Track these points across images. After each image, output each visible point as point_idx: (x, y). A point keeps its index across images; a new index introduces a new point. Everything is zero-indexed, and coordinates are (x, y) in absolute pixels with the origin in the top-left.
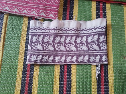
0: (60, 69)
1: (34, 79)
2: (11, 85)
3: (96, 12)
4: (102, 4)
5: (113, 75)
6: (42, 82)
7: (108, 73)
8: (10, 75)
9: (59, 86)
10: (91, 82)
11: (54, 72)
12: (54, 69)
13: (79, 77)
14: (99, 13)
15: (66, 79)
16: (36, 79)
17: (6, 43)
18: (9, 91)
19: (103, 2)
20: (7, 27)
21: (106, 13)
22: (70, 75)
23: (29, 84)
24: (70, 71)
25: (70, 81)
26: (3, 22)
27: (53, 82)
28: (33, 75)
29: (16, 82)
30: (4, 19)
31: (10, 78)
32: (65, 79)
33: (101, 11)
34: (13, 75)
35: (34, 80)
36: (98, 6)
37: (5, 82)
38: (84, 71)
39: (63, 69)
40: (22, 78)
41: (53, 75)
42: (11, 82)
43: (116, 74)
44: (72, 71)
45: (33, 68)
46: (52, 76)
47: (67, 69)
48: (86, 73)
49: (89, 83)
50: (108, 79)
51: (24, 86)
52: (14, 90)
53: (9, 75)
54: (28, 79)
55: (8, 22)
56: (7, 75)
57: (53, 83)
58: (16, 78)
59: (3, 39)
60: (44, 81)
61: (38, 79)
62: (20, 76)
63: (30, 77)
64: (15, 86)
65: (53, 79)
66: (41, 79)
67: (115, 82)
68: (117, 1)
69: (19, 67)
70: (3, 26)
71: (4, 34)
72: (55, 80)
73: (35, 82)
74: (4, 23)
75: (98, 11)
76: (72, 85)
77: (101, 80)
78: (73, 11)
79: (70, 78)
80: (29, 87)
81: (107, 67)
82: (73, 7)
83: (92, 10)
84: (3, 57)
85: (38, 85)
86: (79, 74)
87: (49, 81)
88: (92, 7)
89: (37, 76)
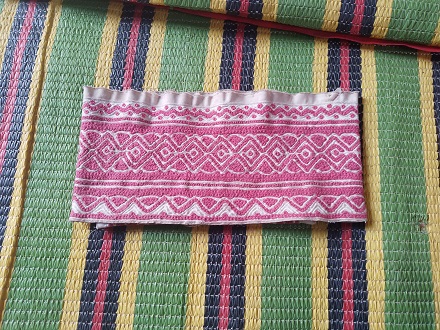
0: (208, 262)
1: (121, 294)
2: (47, 313)
3: (327, 73)
4: (348, 50)
5: (383, 283)
6: (148, 305)
7: (365, 278)
8: (45, 280)
9: (203, 318)
10: (309, 306)
11: (187, 272)
12: (187, 261)
13: (269, 289)
14: (338, 76)
15: (228, 297)
16: (130, 293)
17: (35, 173)
19: (349, 42)
20: (38, 121)
21: (360, 77)
22: (242, 281)
23: (106, 309)
24: (242, 270)
25: (242, 303)
26: (25, 104)
27: (184, 305)
28: (118, 280)
29: (61, 303)
30: (30, 96)
31: (43, 290)
32: (223, 296)
33: (345, 73)
34: (55, 280)
35: (122, 298)
36: (334, 55)
37: (27, 302)
38: (288, 268)
39: (219, 262)
40: (83, 288)
41: (186, 282)
42: (46, 302)
43: (392, 282)
44: (248, 268)
45: (120, 258)
46: (182, 285)
47: (232, 262)
48: (295, 276)
49: (302, 311)
50: (366, 298)
51: (89, 318)
53: (40, 281)
54: (104, 292)
55: (41, 103)
56: (35, 280)
57: (183, 308)
58: (63, 291)
59: (24, 160)
60: (155, 300)
61: (134, 294)
62: (77, 282)
63: (109, 287)
64: (58, 318)
65: (184, 296)
66: (144, 294)
67: (389, 309)
68: (397, 42)
69: (73, 253)
70: (27, 117)
71: (29, 143)
72: (190, 300)
73: (125, 305)
74: (28, 109)
75: (333, 71)
76: (246, 318)
77: (342, 302)
78: (251, 73)
79: (242, 291)
80: (105, 319)
81: (364, 257)
82: (253, 57)
83: (315, 68)
84: (24, 220)
85: (136, 313)
86: (269, 278)
87: (171, 300)
88: (313, 59)
89: (131, 285)
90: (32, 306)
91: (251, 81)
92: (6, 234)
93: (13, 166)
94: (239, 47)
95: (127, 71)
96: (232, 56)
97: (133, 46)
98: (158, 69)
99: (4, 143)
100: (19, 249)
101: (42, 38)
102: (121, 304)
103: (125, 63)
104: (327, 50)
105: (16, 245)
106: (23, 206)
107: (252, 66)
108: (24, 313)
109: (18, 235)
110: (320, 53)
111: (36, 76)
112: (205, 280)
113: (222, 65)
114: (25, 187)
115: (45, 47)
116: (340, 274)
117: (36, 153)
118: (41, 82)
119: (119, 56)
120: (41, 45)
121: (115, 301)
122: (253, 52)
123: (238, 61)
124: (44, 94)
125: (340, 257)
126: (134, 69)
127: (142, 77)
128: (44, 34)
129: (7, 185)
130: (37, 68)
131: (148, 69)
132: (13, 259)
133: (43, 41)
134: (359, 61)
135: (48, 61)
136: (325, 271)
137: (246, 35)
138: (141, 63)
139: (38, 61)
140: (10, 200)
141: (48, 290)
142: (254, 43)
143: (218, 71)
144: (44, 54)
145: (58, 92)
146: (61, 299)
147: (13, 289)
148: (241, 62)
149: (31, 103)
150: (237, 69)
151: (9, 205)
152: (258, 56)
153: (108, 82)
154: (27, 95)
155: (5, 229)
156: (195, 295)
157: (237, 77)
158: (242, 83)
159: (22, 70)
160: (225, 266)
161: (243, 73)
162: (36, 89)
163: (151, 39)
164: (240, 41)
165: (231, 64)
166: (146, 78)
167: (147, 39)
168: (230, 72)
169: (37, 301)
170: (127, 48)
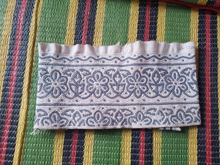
0: (132, 136)
1: (85, 152)
2: (45, 163)
3: (198, 29)
4: (210, 16)
6: (100, 159)
7: (218, 145)
8: (42, 145)
10: (187, 159)
11: (120, 141)
12: (121, 135)
13: (166, 150)
14: (204, 31)
15: (144, 155)
16: (90, 152)
17: (34, 85)
19: (211, 11)
20: (35, 55)
21: (216, 32)
22: (151, 146)
23: (77, 161)
25: (151, 158)
26: (27, 45)
27: (119, 158)
28: (83, 145)
30: (29, 40)
31: (42, 150)
32: (141, 155)
33: (208, 30)
34: (48, 145)
35: (86, 154)
36: (202, 19)
38: (176, 140)
39: (138, 136)
40: (64, 150)
41: (120, 147)
42: (44, 157)
44: (154, 139)
45: (84, 133)
46: (118, 148)
47: (146, 136)
48: (180, 144)
49: (183, 162)
53: (40, 145)
54: (75, 152)
55: (36, 45)
56: (37, 145)
57: (119, 161)
58: (52, 151)
59: (28, 78)
60: (103, 157)
61: (92, 153)
62: (60, 146)
63: (78, 149)
65: (119, 154)
66: (97, 153)
70: (28, 53)
71: (30, 68)
72: (123, 156)
73: (87, 158)
74: (28, 48)
75: (201, 28)
77: (205, 157)
78: (156, 28)
79: (151, 152)
81: (218, 134)
82: (156, 19)
83: (191, 26)
84: (29, 112)
85: (93, 163)
86: (166, 145)
87: (112, 156)
88: (190, 21)
89: (90, 147)
90: (36, 159)
91: (155, 33)
93: (22, 80)
94: (148, 12)
95: (84, 27)
96: (144, 18)
97: (87, 11)
98: (102, 25)
99: (16, 68)
100: (27, 128)
101: (35, 6)
102: (85, 158)
103: (83, 22)
104: (198, 16)
105: (25, 126)
106: (28, 104)
107: (156, 24)
108: (32, 162)
109: (26, 120)
110: (194, 17)
111: (32, 29)
112: (131, 146)
113: (138, 23)
114: (29, 93)
115: (37, 11)
116: (204, 142)
117: (34, 73)
118: (35, 32)
119: (80, 17)
120: (34, 10)
121: (82, 156)
122: (156, 15)
123: (148, 21)
124: (37, 39)
125: (204, 133)
126: (89, 25)
127: (93, 30)
128: (36, 4)
129: (18, 92)
131: (96, 25)
132: (24, 133)
133: (35, 8)
134: (216, 23)
135: (39, 19)
136: (196, 141)
137: (152, 6)
138: (92, 21)
139: (33, 19)
140: (21, 100)
141: (44, 151)
142: (157, 11)
143: (137, 27)
144: (36, 15)
145: (45, 38)
146: (52, 155)
147: (25, 150)
148: (149, 21)
149: (30, 44)
150: (147, 26)
151: (20, 103)
152: (159, 18)
153: (74, 32)
154: (27, 40)
155: (19, 117)
156: (125, 154)
157: (147, 30)
158: (150, 34)
159: (24, 25)
160: (141, 138)
161: (151, 28)
162: (32, 37)
163: (98, 7)
164: (149, 9)
165: (144, 23)
166: (95, 30)
167: (96, 7)
168: (143, 27)
169: (38, 156)
170: (84, 13)
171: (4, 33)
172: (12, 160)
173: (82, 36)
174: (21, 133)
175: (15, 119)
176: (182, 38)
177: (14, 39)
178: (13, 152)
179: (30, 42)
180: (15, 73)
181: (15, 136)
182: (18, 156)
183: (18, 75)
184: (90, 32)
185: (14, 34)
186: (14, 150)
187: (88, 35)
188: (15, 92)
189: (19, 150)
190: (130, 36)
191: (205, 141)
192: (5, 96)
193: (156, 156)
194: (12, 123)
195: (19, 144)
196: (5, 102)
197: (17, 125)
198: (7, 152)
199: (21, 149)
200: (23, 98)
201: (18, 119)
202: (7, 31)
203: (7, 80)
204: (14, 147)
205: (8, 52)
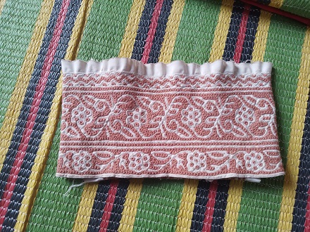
0: (197, 194)
1: (125, 208)
2: (65, 214)
6: (145, 221)
11: (179, 200)
12: (181, 191)
13: (243, 224)
15: (210, 225)
16: (132, 208)
18: (59, 229)
22: (223, 214)
23: (112, 218)
24: (224, 206)
26: (67, 44)
27: (174, 225)
28: (124, 196)
29: (77, 208)
31: (64, 195)
32: (206, 224)
35: (126, 211)
37: (51, 202)
38: (261, 210)
39: (206, 196)
40: (96, 199)
41: (177, 208)
42: (66, 205)
44: (229, 204)
46: (174, 209)
47: (217, 198)
48: (266, 217)
51: (98, 223)
52: (71, 227)
53: (62, 187)
54: (112, 204)
55: (80, 45)
56: (59, 186)
57: (173, 228)
58: (79, 198)
60: (151, 218)
61: (136, 210)
63: (116, 201)
64: (73, 219)
65: (174, 219)
66: (143, 211)
70: (67, 54)
72: (179, 222)
73: (127, 217)
74: (69, 48)
78: (252, 45)
79: (222, 222)
80: (110, 226)
82: (254, 33)
83: (304, 50)
84: (56, 137)
85: (135, 225)
86: (245, 215)
87: (164, 220)
88: (304, 42)
89: (133, 202)
90: (54, 207)
91: (251, 52)
92: (40, 146)
93: (52, 92)
94: (244, 22)
95: (151, 30)
96: (237, 29)
97: (158, 9)
98: (176, 31)
99: (47, 73)
100: (49, 160)
102: (124, 216)
103: (150, 23)
105: (47, 156)
106: (56, 126)
107: (253, 39)
108: (48, 210)
109: (49, 148)
111: (78, 22)
112: (193, 209)
113: (228, 36)
114: (59, 111)
116: (303, 221)
118: (82, 28)
119: (146, 15)
121: (120, 213)
122: (255, 28)
123: (242, 34)
124: (83, 38)
125: (304, 208)
126: (157, 29)
127: (162, 36)
129: (45, 107)
130: (80, 16)
131: (168, 30)
132: (43, 167)
135: (89, 11)
136: (290, 216)
137: (251, 14)
138: (162, 24)
139: (81, 10)
140: (47, 119)
141: (68, 196)
142: (257, 21)
143: (225, 40)
144: (87, 5)
145: (94, 38)
146: (77, 204)
147: (41, 191)
148: (244, 35)
149: (72, 43)
150: (241, 41)
151: (45, 123)
152: (259, 32)
153: (135, 36)
154: (69, 37)
155: (40, 142)
156: (183, 219)
157: (239, 47)
158: (243, 52)
159: (68, 15)
160: (210, 200)
161: (245, 45)
162: (77, 33)
163: (173, 5)
164: (246, 18)
165: (236, 36)
166: (165, 37)
167: (170, 5)
168: (234, 42)
169: (58, 203)
170: (153, 11)
171: (39, 23)
172: (20, 202)
173: (145, 43)
174: (39, 165)
175: (33, 145)
176: (289, 64)
177: (50, 34)
178: (23, 191)
179: (72, 39)
180: (44, 81)
181: (30, 169)
182: (29, 197)
183: (50, 77)
184: (157, 38)
185: (52, 26)
186: (26, 188)
187: (154, 41)
188: (40, 107)
189: (32, 189)
190: (213, 51)
191: (305, 219)
192: (26, 110)
193: (229, 228)
194: (28, 150)
195: (34, 181)
196: (24, 119)
197: (35, 153)
198: (15, 189)
199: (36, 188)
200: (50, 116)
201: (38, 145)
202: (43, 21)
203: (32, 89)
204: (26, 185)
205: (39, 51)
